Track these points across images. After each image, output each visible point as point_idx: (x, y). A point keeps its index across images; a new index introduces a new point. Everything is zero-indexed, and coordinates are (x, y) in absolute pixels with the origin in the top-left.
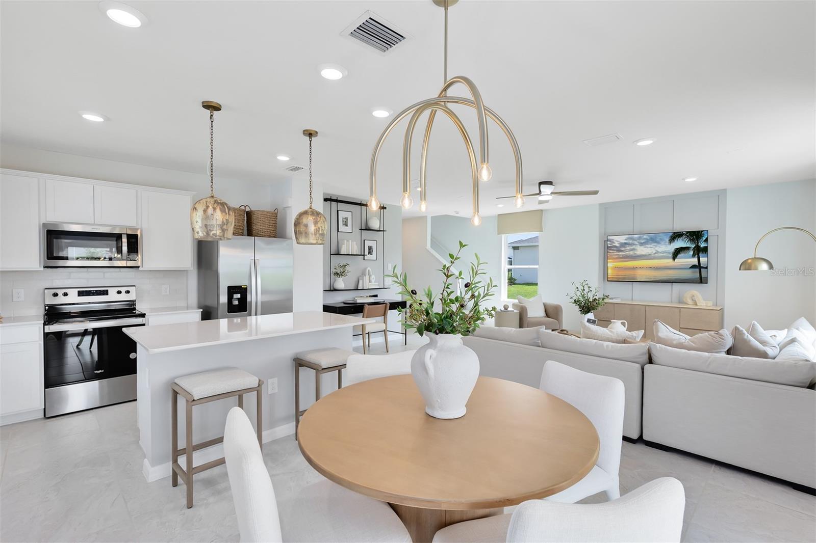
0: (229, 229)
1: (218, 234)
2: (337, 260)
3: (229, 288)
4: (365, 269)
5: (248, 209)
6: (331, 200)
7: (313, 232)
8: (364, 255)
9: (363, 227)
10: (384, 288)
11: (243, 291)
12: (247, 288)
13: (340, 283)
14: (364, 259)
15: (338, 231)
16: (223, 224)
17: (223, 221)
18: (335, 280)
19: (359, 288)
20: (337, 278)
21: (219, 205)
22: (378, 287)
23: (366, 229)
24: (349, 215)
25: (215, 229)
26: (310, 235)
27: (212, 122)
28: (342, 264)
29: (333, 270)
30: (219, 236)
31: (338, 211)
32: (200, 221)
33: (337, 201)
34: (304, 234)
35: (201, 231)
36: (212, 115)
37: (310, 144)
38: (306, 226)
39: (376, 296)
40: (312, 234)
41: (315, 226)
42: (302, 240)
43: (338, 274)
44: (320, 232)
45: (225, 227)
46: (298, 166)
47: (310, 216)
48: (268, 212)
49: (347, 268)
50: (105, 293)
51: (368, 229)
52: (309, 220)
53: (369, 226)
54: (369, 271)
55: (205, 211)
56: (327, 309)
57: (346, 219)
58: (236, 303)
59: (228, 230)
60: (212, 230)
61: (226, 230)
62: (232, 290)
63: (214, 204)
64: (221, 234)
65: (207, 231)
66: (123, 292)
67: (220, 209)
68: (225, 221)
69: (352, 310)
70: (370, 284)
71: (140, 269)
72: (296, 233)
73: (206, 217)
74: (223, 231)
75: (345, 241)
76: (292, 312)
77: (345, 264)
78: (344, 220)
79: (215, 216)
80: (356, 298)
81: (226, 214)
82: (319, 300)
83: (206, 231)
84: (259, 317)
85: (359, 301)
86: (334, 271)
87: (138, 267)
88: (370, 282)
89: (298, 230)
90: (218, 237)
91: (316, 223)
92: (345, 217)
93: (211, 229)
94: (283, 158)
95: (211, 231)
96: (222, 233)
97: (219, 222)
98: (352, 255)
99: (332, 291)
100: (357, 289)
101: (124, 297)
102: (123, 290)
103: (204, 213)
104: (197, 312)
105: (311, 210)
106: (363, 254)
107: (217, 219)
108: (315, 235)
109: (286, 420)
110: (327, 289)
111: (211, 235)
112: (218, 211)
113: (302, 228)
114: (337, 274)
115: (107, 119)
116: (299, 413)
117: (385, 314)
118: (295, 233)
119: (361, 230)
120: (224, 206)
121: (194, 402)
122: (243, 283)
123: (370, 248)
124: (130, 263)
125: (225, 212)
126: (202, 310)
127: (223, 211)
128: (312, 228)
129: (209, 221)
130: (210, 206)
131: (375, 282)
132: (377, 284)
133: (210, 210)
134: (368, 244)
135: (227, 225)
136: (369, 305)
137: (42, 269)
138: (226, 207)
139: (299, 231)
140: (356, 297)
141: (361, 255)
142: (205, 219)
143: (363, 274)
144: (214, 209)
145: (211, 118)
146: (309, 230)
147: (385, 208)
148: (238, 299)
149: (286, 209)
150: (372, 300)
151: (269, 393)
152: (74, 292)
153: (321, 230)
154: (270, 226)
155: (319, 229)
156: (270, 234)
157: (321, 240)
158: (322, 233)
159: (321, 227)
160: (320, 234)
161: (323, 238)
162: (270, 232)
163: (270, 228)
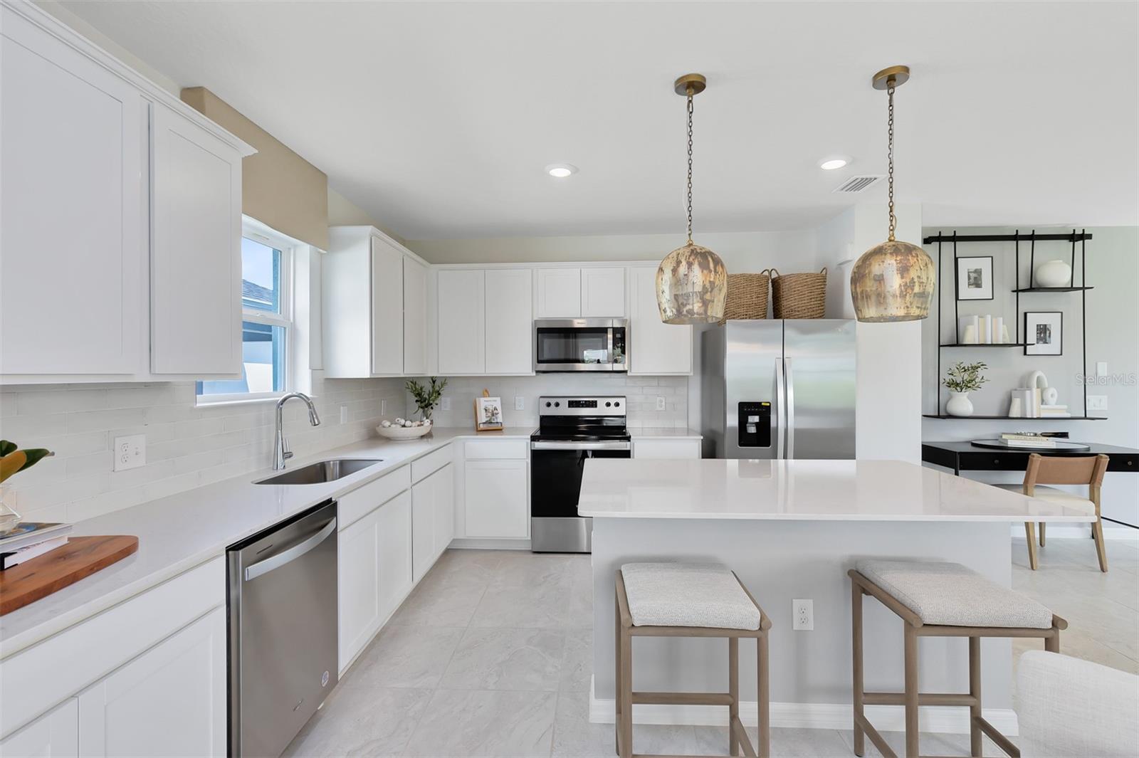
0: (715, 300)
1: (695, 311)
2: (952, 358)
3: (742, 405)
4: (1031, 374)
5: (774, 275)
6: (940, 239)
7: (898, 293)
8: (1025, 345)
9: (1023, 285)
10: (1086, 418)
11: (763, 411)
12: (770, 407)
13: (963, 403)
14: (1025, 354)
15: (957, 299)
16: (705, 290)
17: (704, 286)
18: (950, 397)
19: (1011, 415)
20: (956, 393)
21: (699, 256)
22: (1068, 415)
23: (1031, 289)
24: (985, 265)
25: (691, 301)
26: (890, 300)
27: (691, 113)
28: (966, 365)
29: (945, 376)
30: (697, 314)
31: (956, 260)
32: (666, 289)
33: (954, 239)
34: (873, 298)
35: (669, 308)
36: (690, 101)
37: (891, 100)
38: (880, 279)
39: (1064, 435)
40: (894, 296)
41: (902, 277)
42: (871, 312)
43: (957, 385)
44: (917, 289)
45: (708, 296)
46: (865, 177)
47: (888, 256)
48: (807, 275)
49: (981, 372)
50: (594, 404)
51: (1034, 287)
52: (889, 268)
53: (1039, 282)
54: (1038, 378)
55: (675, 271)
56: (933, 455)
57: (978, 272)
58: (752, 430)
59: (713, 302)
60: (686, 304)
61: (710, 301)
62: (746, 409)
63: (690, 256)
64: (702, 311)
65: (679, 306)
66: (612, 404)
67: (700, 265)
68: (708, 285)
69: (996, 461)
70: (1042, 406)
71: (629, 374)
72: (855, 299)
73: (677, 282)
74: (705, 303)
75: (976, 317)
76: (855, 459)
77: (975, 364)
78: (972, 275)
79: (690, 278)
80: (1004, 437)
81: (710, 271)
82: (914, 436)
83: (676, 306)
84: (791, 462)
85: (1014, 442)
86: (948, 378)
87: (625, 372)
88: (1043, 401)
89: (859, 290)
90: (695, 316)
91: (904, 270)
92: (973, 268)
93: (685, 302)
94: (833, 165)
95: (684, 305)
96: (703, 308)
97: (698, 288)
98: (992, 345)
99: (944, 417)
100: (1007, 418)
101: (613, 411)
102: (613, 401)
103: (674, 275)
104: (699, 439)
105: (892, 243)
106: (1021, 341)
107: (693, 283)
108: (903, 296)
109: (832, 693)
110: (932, 414)
111: (685, 312)
112: (696, 267)
113: (870, 286)
114: (954, 385)
115: (575, 170)
116: (863, 698)
117: (1093, 480)
118: (853, 298)
119: (1017, 291)
120: (707, 259)
121: (633, 631)
122: (764, 397)
123: (1043, 331)
124: (618, 367)
125: (708, 267)
126: (702, 438)
127: (704, 266)
128: (894, 282)
129: (680, 287)
130: (683, 260)
131: (1056, 404)
132: (1065, 407)
133: (683, 269)
134: (1033, 321)
135: (711, 292)
136: (1043, 455)
137: (534, 374)
138: (710, 259)
139: (862, 292)
140: (1004, 434)
141: (1017, 345)
142: (676, 284)
143: (1024, 384)
144: (690, 265)
145: (688, 107)
146: (888, 288)
147: (1090, 237)
148: (756, 424)
149: (842, 266)
150: (1052, 444)
151: (794, 629)
152: (564, 402)
153: (917, 284)
154: (813, 300)
155: (914, 282)
156: (812, 313)
157: (918, 308)
158: (921, 290)
159: (919, 277)
160: (915, 294)
161: (922, 304)
162: (811, 310)
163: (812, 303)
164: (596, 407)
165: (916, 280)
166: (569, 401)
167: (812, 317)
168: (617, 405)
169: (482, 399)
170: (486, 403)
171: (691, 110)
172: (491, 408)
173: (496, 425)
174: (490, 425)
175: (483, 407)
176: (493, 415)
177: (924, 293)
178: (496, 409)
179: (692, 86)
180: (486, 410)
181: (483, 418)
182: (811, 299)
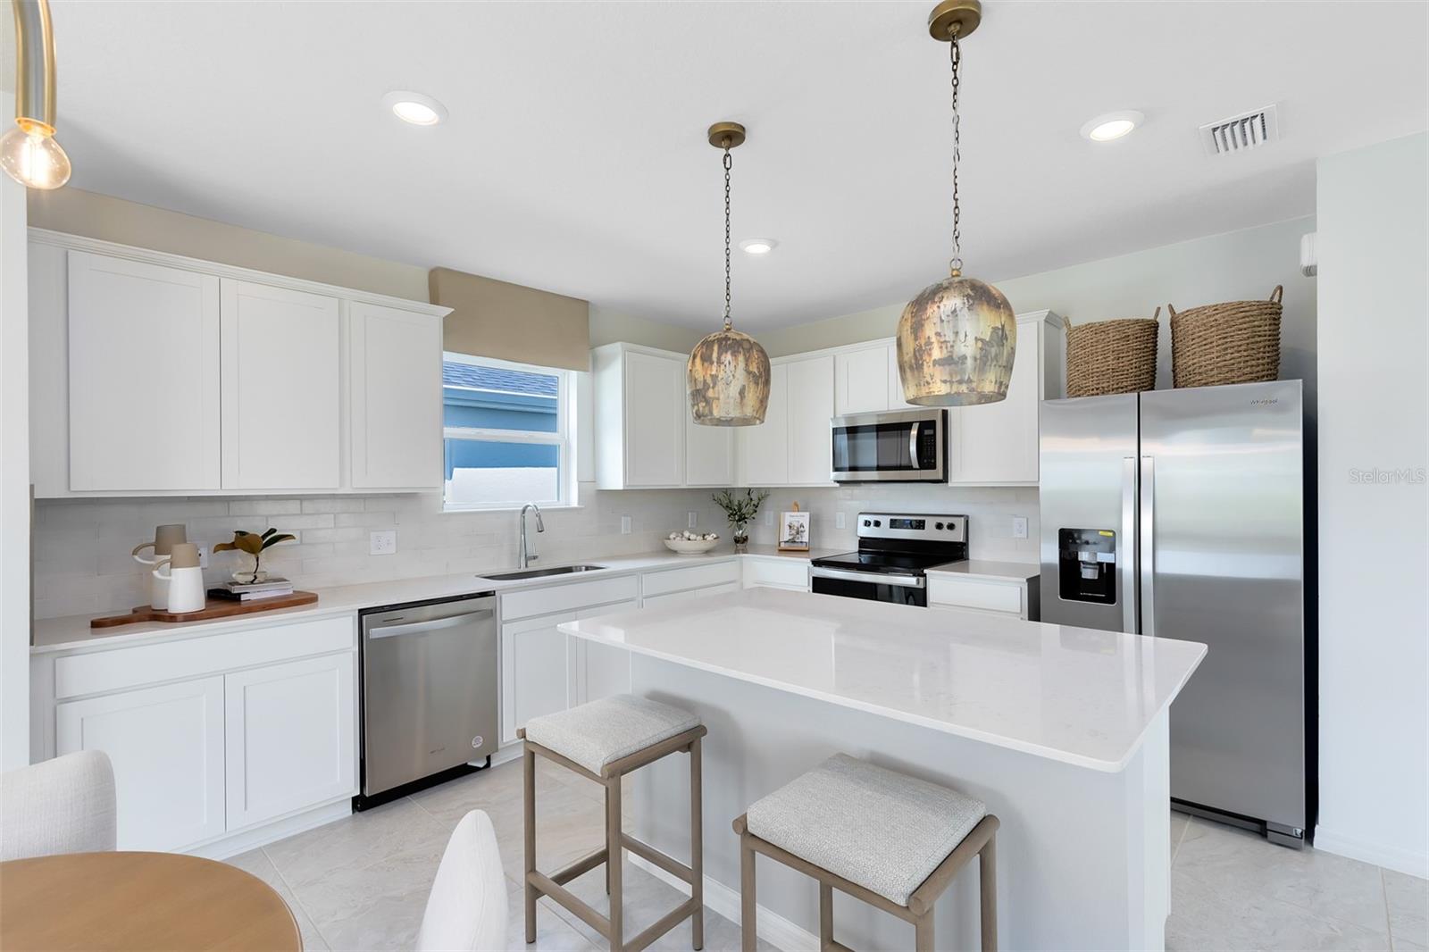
16: (706, 387)
27: (728, 169)
36: (727, 155)
45: (710, 393)
50: (921, 525)
66: (945, 526)
67: (701, 356)
71: (949, 484)
87: (941, 481)
96: (707, 408)
102: (948, 521)
108: (919, 367)
137: (836, 484)
145: (725, 161)
152: (885, 521)
153: (936, 346)
154: (1229, 351)
155: (932, 343)
156: (1229, 375)
157: (945, 382)
158: (945, 354)
159: (938, 334)
160: (935, 360)
161: (951, 375)
162: (1226, 369)
163: (1228, 357)
164: (924, 529)
165: (934, 339)
166: (891, 520)
167: (1227, 381)
168: (951, 527)
169: (788, 514)
170: (792, 519)
171: (728, 166)
172: (796, 525)
173: (800, 545)
174: (793, 545)
175: (787, 523)
176: (798, 533)
177: (951, 357)
178: (802, 526)
179: (728, 136)
180: (790, 527)
181: (786, 536)
182: (1226, 349)
